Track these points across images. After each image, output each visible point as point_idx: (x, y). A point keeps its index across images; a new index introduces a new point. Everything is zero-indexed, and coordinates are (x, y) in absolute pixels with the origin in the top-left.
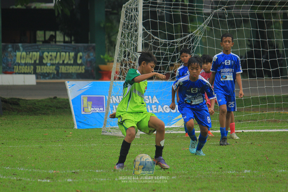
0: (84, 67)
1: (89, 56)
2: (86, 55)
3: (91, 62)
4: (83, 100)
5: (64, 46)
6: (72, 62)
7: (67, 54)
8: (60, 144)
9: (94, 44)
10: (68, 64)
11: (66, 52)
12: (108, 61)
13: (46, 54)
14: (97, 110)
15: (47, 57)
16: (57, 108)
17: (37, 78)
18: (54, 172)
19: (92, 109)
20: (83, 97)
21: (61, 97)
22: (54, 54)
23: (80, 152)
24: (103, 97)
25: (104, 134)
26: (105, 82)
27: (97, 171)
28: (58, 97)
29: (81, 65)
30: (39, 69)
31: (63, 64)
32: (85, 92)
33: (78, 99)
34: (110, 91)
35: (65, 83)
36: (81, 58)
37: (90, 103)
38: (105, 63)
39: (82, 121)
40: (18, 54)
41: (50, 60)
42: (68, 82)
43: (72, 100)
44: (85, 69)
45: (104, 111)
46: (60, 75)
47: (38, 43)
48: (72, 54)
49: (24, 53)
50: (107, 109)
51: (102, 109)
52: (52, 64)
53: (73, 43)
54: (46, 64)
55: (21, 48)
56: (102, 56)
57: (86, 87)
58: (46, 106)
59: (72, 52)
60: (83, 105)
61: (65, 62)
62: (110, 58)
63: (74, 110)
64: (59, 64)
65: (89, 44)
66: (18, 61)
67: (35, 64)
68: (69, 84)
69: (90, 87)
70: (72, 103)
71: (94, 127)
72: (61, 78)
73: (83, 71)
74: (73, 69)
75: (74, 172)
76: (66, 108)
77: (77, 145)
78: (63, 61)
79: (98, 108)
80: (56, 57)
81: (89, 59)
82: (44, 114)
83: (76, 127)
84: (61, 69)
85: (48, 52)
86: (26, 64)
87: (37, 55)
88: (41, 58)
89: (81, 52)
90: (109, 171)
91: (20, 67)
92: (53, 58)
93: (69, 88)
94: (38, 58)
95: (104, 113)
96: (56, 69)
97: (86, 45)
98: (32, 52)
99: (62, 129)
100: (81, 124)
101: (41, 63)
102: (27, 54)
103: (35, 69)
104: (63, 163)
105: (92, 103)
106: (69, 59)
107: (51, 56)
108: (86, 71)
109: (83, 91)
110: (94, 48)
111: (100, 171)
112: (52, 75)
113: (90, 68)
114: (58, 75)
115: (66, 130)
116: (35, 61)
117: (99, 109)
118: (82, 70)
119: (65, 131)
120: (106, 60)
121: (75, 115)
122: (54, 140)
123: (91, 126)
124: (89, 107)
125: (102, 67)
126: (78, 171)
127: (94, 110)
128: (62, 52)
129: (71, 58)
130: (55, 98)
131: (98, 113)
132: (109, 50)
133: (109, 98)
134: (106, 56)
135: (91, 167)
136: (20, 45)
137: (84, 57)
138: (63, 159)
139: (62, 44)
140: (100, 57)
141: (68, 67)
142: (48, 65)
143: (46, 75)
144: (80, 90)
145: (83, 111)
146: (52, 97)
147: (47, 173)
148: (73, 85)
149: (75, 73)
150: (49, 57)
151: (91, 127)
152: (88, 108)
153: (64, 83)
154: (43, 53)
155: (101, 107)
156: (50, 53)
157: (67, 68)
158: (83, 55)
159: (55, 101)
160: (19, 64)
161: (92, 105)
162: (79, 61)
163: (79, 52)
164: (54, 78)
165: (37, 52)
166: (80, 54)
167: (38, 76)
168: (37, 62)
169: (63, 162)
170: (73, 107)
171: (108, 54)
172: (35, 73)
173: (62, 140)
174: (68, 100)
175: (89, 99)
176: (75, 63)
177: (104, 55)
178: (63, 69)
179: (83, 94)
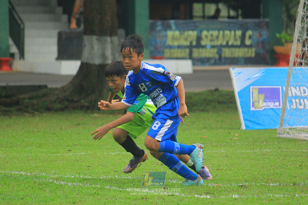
0: (254, 50)
1: (261, 35)
2: (256, 34)
3: (263, 42)
4: (252, 93)
5: (229, 23)
6: (239, 43)
7: (233, 32)
8: (223, 149)
9: (267, 20)
10: (233, 46)
11: (230, 30)
12: (286, 41)
13: (205, 33)
14: (271, 105)
15: (207, 37)
16: (219, 103)
17: (194, 64)
18: (216, 185)
19: (265, 104)
20: (252, 88)
21: (224, 88)
22: (215, 33)
23: (248, 160)
24: (279, 88)
25: (281, 136)
26: (281, 70)
27: (271, 184)
28: (221, 89)
29: (250, 46)
30: (196, 53)
31: (227, 46)
32: (255, 82)
33: (245, 92)
34: (288, 81)
35: (230, 70)
36: (250, 37)
37: (262, 96)
38: (281, 44)
39: (252, 119)
40: (170, 33)
41: (211, 40)
42: (233, 69)
43: (238, 93)
44: (256, 52)
45: (280, 106)
46: (223, 61)
47: (195, 20)
48: (239, 33)
49: (177, 33)
50: (285, 103)
51: (277, 104)
52: (213, 47)
53: (240, 19)
54: (204, 47)
55: (173, 27)
56: (278, 35)
57: (257, 75)
58: (205, 100)
59: (239, 29)
60: (253, 99)
61: (230, 43)
62: (288, 38)
63: (241, 105)
64: (221, 46)
65: (262, 19)
66: (169, 42)
67: (191, 47)
68: (235, 72)
69: (261, 76)
70: (239, 96)
71: (267, 128)
72: (225, 64)
73: (253, 55)
74: (239, 53)
75: (242, 186)
76: (231, 103)
77: (246, 150)
78: (227, 42)
79: (272, 102)
80: (217, 37)
81: (261, 39)
82: (203, 110)
83: (243, 127)
84: (225, 52)
85: (208, 31)
86: (179, 47)
87: (193, 34)
88: (199, 39)
89: (251, 29)
90: (286, 185)
91: (172, 50)
92: (214, 38)
93: (235, 76)
94: (195, 38)
95: (279, 109)
96: (218, 53)
97: (256, 20)
98: (188, 30)
99: (226, 130)
100: (250, 124)
101: (199, 45)
102: (181, 34)
103: (191, 54)
104: (227, 174)
105: (265, 96)
106: (235, 39)
107: (212, 35)
108: (257, 54)
109: (253, 81)
110: (267, 24)
111: (275, 184)
112: (213, 61)
113: (262, 51)
114: (221, 60)
115: (230, 131)
116: (191, 43)
117: (274, 104)
118: (252, 53)
119: (230, 133)
120: (283, 40)
121: (243, 112)
122: (215, 145)
123: (264, 126)
124: (261, 102)
125: (279, 49)
126: (246, 184)
127: (268, 105)
128: (226, 29)
129: (237, 37)
130: (216, 90)
131: (272, 109)
132: (287, 27)
133: (287, 90)
134: (283, 34)
135: (263, 179)
136: (172, 22)
137: (255, 37)
138: (227, 169)
139: (226, 20)
140: (276, 36)
141: (233, 50)
142: (208, 47)
143: (205, 60)
144: (249, 79)
145: (253, 106)
146: (213, 88)
147: (207, 186)
148: (239, 73)
149: (242, 58)
150: (209, 38)
151: (264, 128)
152: (259, 102)
153: (228, 71)
154: (201, 31)
155: (276, 102)
156: (211, 32)
157: (232, 52)
158: (253, 34)
159: (217, 93)
160: (171, 47)
161: (265, 98)
162: (248, 42)
163: (247, 29)
164: (215, 64)
165: (193, 30)
166: (249, 33)
167: (196, 61)
168: (194, 43)
169: (227, 172)
170: (240, 102)
171: (286, 32)
172: (191, 57)
173: (226, 144)
174: (233, 92)
175: (261, 91)
176: (243, 45)
177: (280, 33)
178: (227, 53)
179: (253, 84)
